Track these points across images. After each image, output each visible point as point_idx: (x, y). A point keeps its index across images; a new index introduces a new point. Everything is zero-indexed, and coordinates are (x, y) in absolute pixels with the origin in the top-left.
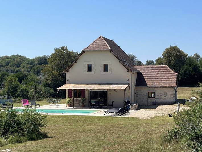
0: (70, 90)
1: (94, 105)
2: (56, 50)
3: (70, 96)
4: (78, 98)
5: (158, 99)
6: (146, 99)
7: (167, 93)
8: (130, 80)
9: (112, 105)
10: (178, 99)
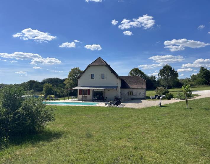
0: (80, 90)
1: (96, 99)
2: (72, 69)
3: (80, 94)
4: (85, 95)
5: (135, 96)
6: (127, 96)
7: (140, 92)
8: (118, 84)
9: (106, 99)
10: (146, 96)
